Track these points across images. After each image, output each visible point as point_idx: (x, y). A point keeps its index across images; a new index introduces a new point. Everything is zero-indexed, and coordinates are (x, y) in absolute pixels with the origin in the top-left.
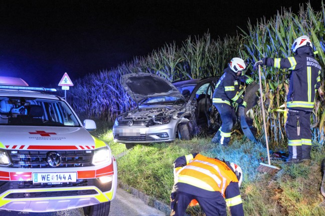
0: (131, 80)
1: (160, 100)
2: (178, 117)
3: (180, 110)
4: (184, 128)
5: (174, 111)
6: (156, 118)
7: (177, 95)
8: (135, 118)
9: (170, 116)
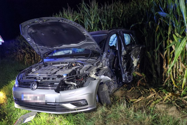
0: (34, 29)
1: (66, 52)
2: (96, 75)
3: (97, 65)
4: (104, 89)
5: (90, 67)
6: (67, 78)
7: (91, 47)
8: (39, 78)
9: (86, 74)
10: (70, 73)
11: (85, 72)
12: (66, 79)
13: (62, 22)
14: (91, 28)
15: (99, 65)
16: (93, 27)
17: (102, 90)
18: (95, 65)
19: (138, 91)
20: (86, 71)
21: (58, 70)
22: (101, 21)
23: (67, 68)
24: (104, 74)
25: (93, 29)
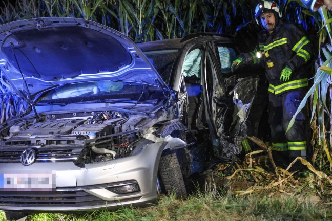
0: (19, 39)
2: (156, 134)
3: (158, 115)
4: (171, 163)
5: (143, 119)
6: (97, 141)
7: (143, 77)
8: (37, 141)
9: (135, 133)
10: (102, 130)
11: (132, 128)
12: (94, 142)
13: (85, 26)
14: (136, 31)
15: (161, 115)
16: (143, 29)
17: (168, 166)
18: (153, 115)
19: (249, 177)
20: (135, 126)
21: (75, 128)
22: (163, 11)
23: (94, 123)
24: (171, 132)
25: (143, 33)
